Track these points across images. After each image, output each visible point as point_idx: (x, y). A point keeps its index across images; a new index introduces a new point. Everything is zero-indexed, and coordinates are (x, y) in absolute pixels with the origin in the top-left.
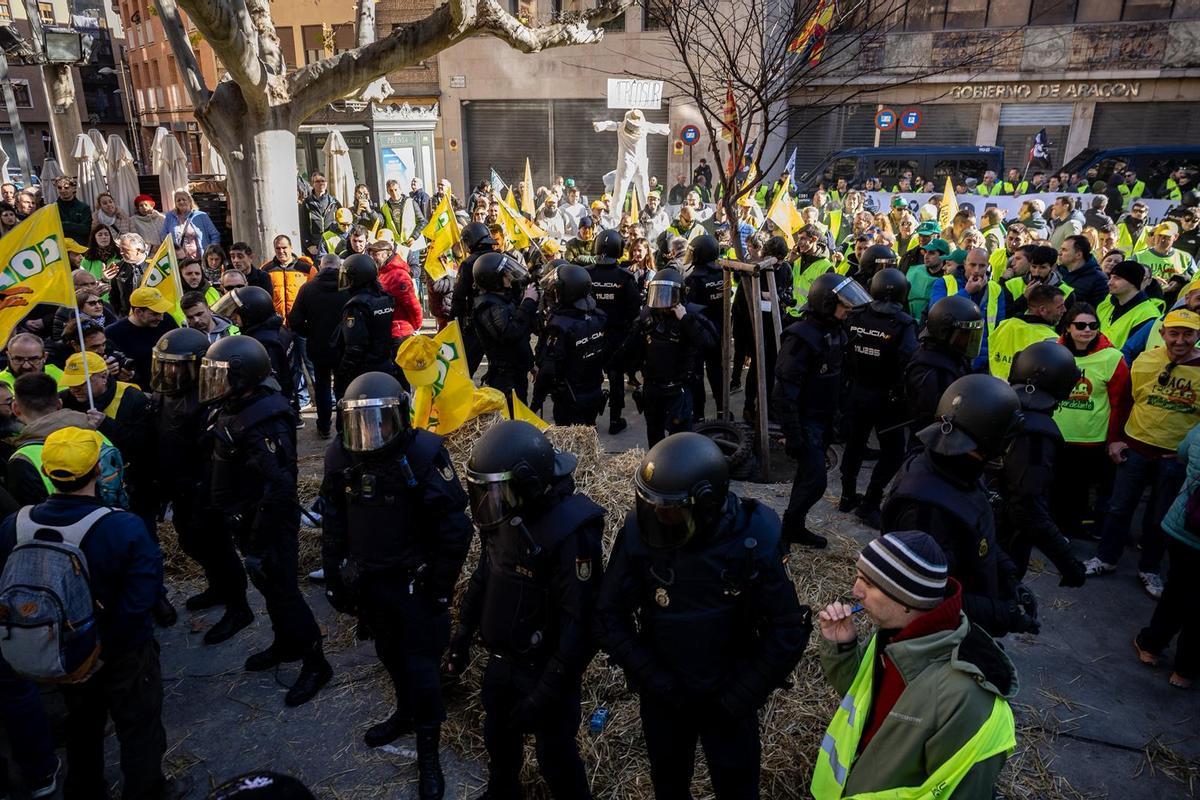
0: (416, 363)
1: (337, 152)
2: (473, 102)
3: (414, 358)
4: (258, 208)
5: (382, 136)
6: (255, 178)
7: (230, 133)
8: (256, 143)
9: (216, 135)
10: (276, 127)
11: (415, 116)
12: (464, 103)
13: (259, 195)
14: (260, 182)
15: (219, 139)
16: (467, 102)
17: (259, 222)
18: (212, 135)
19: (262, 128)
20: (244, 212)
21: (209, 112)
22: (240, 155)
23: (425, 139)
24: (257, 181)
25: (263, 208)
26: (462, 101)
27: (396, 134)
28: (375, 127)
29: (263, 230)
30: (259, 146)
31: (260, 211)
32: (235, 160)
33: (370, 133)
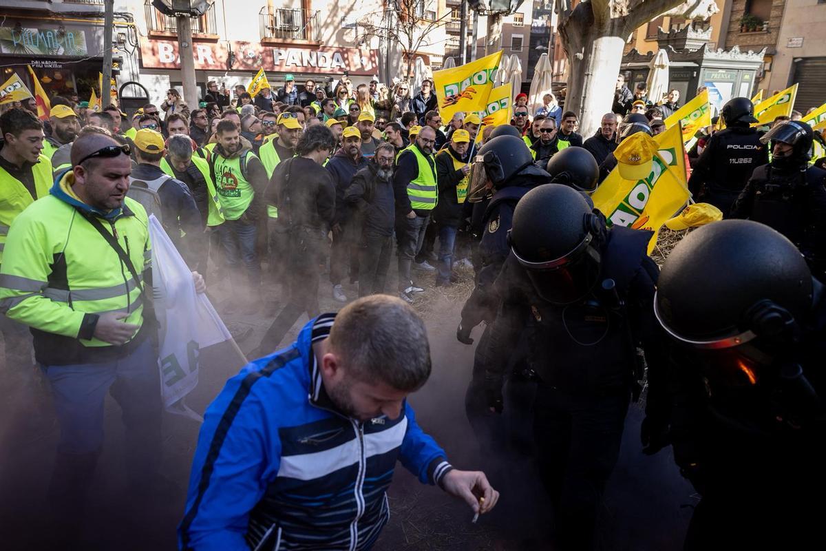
0: (630, 156)
1: (659, 66)
2: (805, 59)
3: (630, 152)
4: (583, 95)
5: (707, 71)
6: (586, 73)
7: (577, 40)
8: (594, 47)
9: (568, 42)
10: (611, 35)
11: (743, 57)
12: (796, 61)
13: (586, 86)
14: (590, 76)
15: (569, 45)
16: (800, 59)
17: (582, 106)
18: (566, 42)
19: (600, 35)
20: (574, 98)
21: (567, 25)
22: (580, 56)
23: (747, 77)
24: (588, 75)
25: (587, 96)
26: (794, 59)
27: (720, 71)
28: (704, 64)
29: (583, 112)
30: (596, 48)
31: (585, 97)
32: (577, 59)
33: (698, 69)
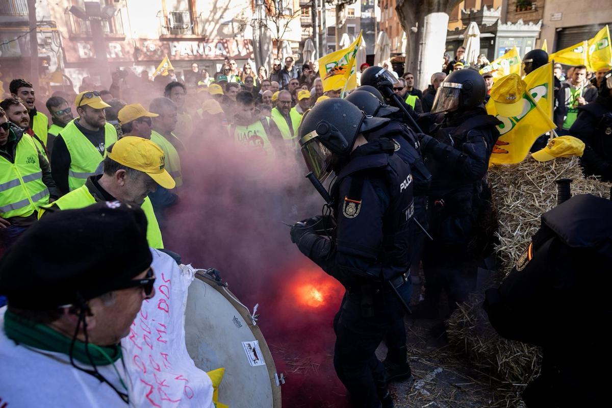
1: (472, 36)
2: (564, 29)
4: (419, 60)
5: (501, 40)
6: (421, 42)
7: (411, 16)
8: (425, 21)
9: (404, 19)
10: (438, 11)
11: (526, 28)
12: (558, 30)
13: (422, 52)
14: (424, 45)
15: (406, 22)
16: (560, 29)
17: (419, 68)
18: (402, 19)
19: (430, 11)
20: (412, 63)
21: (403, 5)
22: (415, 29)
23: (529, 42)
24: (422, 44)
25: (423, 60)
26: (557, 29)
27: (511, 39)
28: (498, 34)
29: (420, 73)
30: (427, 23)
31: (421, 62)
32: (412, 32)
33: (494, 39)
